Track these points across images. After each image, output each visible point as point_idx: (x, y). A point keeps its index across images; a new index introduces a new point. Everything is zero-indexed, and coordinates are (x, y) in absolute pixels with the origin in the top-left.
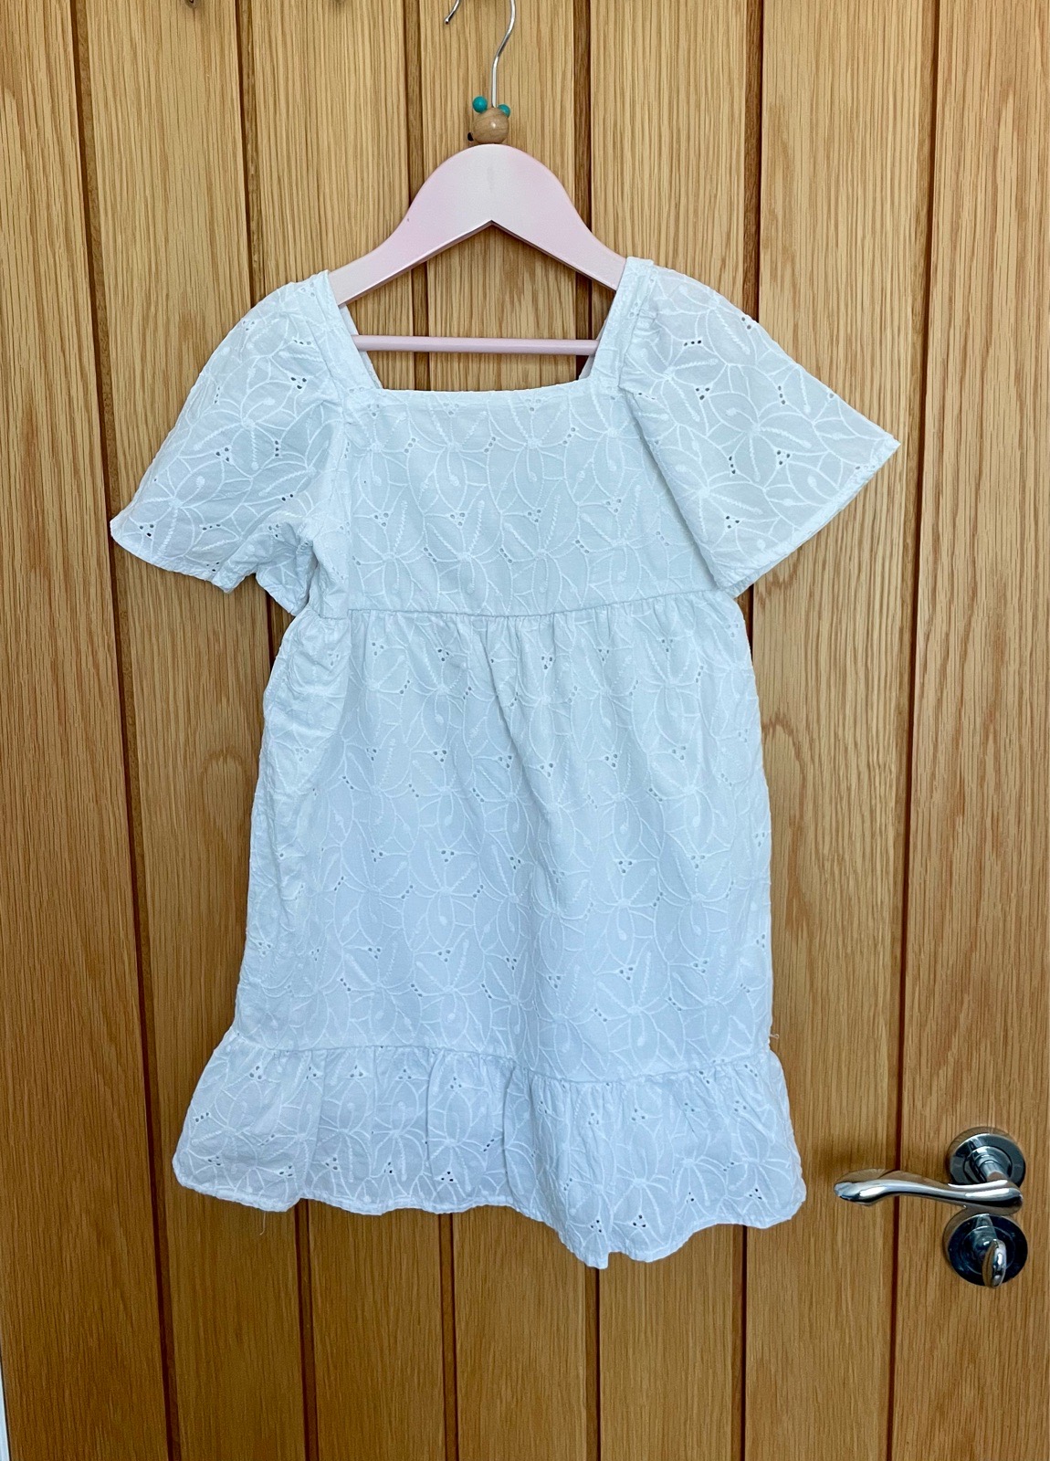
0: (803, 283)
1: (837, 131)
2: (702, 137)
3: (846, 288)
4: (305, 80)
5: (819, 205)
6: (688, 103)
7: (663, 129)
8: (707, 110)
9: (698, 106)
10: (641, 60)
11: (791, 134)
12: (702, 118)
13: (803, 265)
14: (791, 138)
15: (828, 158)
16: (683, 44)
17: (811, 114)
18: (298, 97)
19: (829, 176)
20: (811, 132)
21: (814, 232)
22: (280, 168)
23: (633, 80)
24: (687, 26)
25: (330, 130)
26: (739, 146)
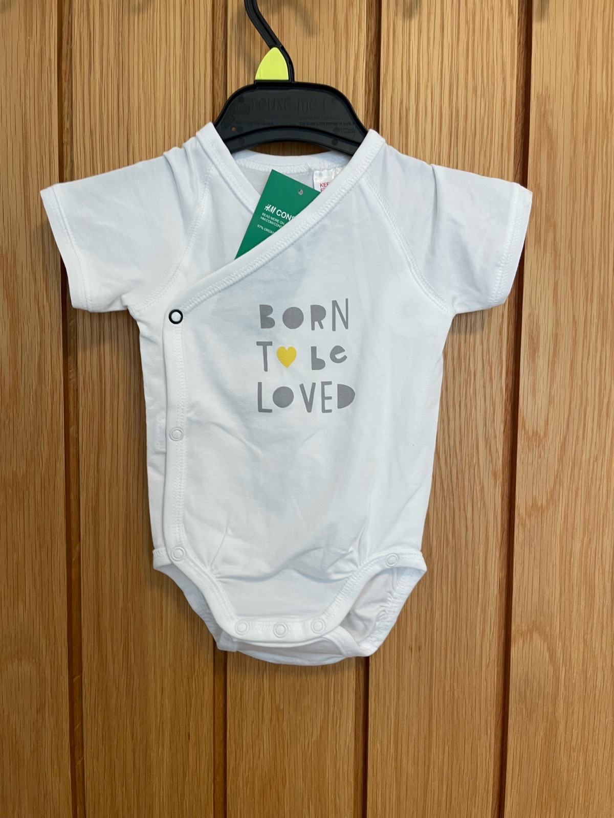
0: (563, 247)
1: (594, 121)
2: (478, 118)
3: (600, 254)
4: (119, 45)
5: (578, 183)
6: (466, 87)
7: (443, 109)
8: (483, 95)
9: (475, 90)
10: (425, 50)
11: (555, 119)
12: (479, 101)
13: (563, 234)
14: (555, 125)
15: (586, 142)
16: (463, 36)
17: (573, 104)
18: (112, 61)
19: (587, 157)
20: (572, 120)
21: (573, 205)
22: (93, 124)
23: (418, 65)
24: (467, 22)
25: (141, 90)
26: (510, 127)
